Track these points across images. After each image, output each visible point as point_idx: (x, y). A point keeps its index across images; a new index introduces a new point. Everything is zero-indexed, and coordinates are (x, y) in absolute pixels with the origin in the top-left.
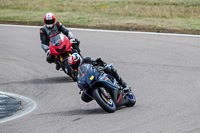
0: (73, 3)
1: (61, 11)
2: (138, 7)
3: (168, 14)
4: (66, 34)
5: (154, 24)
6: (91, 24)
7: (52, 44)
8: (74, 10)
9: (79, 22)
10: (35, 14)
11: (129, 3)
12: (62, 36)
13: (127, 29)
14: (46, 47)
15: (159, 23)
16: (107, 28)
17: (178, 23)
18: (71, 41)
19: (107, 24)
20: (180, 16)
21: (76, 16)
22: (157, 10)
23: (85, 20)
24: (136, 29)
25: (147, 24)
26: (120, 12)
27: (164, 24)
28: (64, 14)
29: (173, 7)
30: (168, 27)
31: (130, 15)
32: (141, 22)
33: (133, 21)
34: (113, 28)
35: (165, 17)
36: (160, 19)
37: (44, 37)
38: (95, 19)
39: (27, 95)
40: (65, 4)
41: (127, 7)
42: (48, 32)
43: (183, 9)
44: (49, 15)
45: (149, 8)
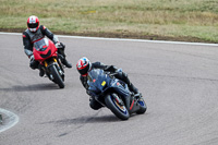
0: (58, 8)
1: (45, 17)
2: (129, 12)
3: (161, 20)
4: (51, 38)
5: (147, 31)
6: (78, 31)
7: (36, 49)
8: (59, 16)
9: (65, 29)
10: (16, 19)
11: (119, 8)
12: (46, 41)
13: (117, 36)
14: (29, 52)
15: (152, 30)
16: (95, 35)
17: (172, 29)
18: (57, 46)
19: (96, 30)
20: (174, 22)
21: (61, 21)
22: (150, 15)
23: (72, 27)
24: (127, 37)
25: (139, 30)
26: (109, 18)
27: (158, 31)
28: (49, 20)
29: (167, 12)
30: (162, 34)
31: (121, 21)
32: (132, 29)
33: (123, 27)
34: (102, 35)
35: (158, 23)
36: (153, 26)
37: (28, 42)
38: (83, 25)
39: (8, 108)
40: (49, 8)
41: (117, 13)
42: (31, 36)
43: (178, 14)
44: (33, 19)
45: (141, 13)
